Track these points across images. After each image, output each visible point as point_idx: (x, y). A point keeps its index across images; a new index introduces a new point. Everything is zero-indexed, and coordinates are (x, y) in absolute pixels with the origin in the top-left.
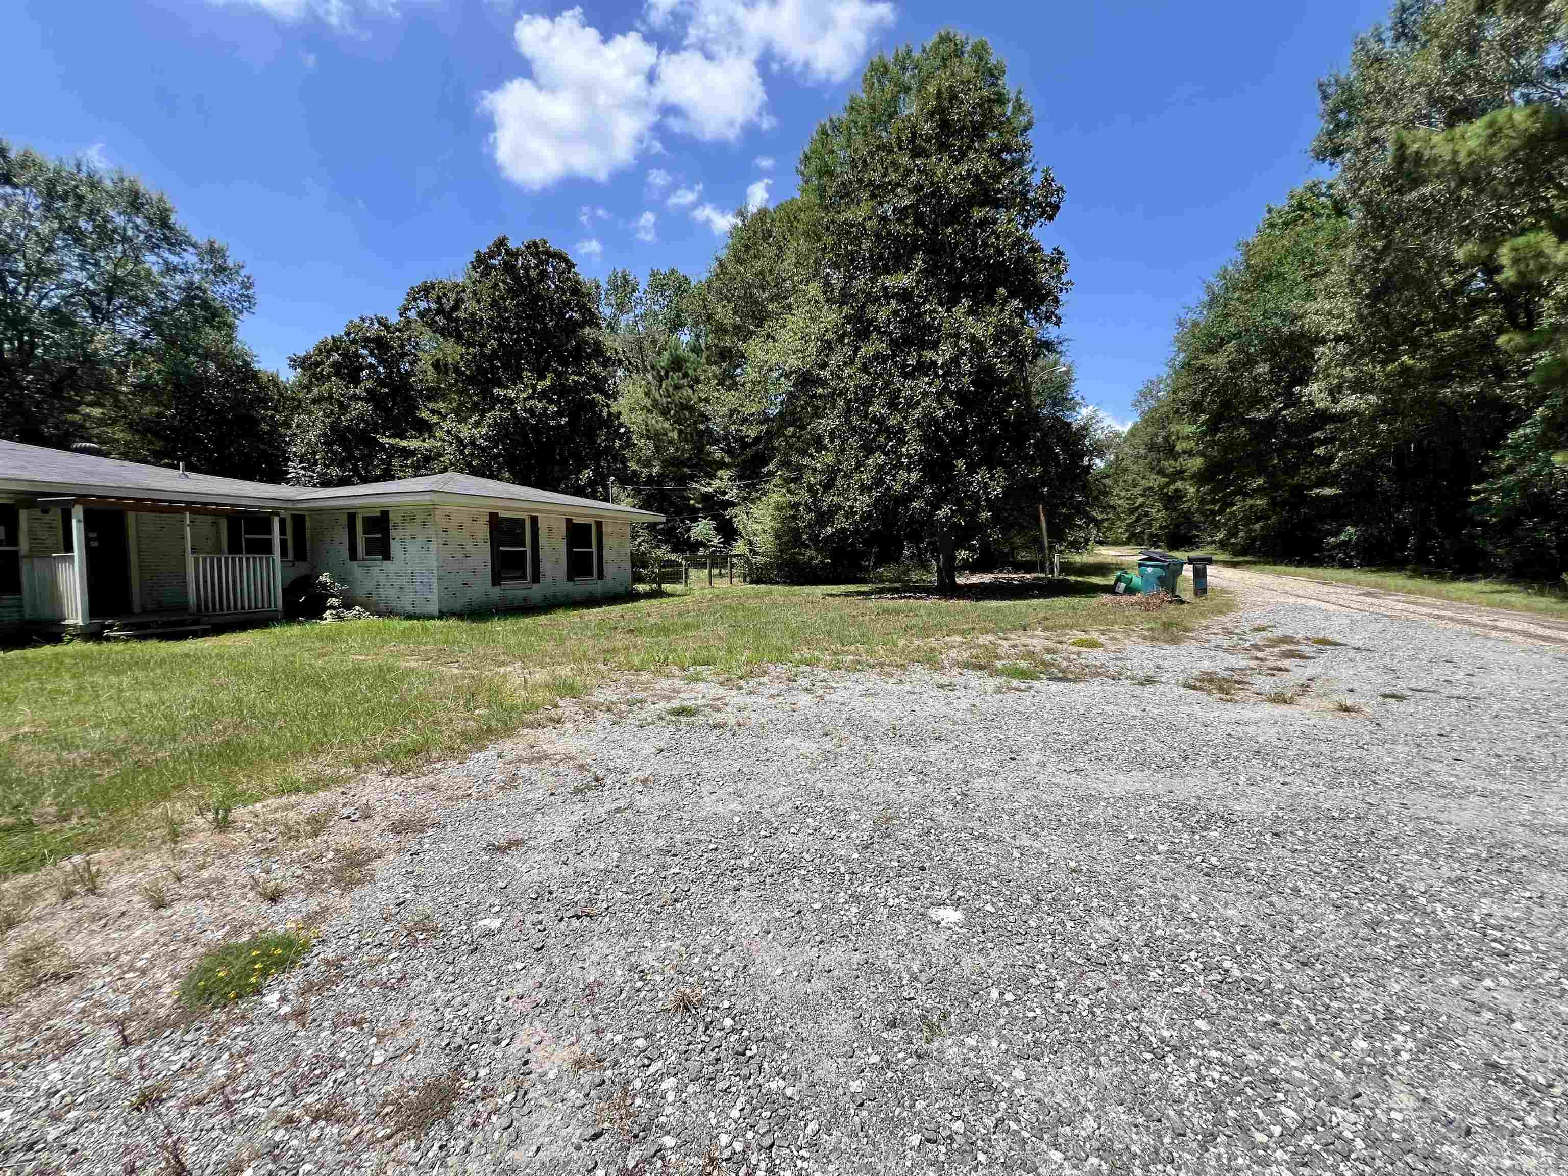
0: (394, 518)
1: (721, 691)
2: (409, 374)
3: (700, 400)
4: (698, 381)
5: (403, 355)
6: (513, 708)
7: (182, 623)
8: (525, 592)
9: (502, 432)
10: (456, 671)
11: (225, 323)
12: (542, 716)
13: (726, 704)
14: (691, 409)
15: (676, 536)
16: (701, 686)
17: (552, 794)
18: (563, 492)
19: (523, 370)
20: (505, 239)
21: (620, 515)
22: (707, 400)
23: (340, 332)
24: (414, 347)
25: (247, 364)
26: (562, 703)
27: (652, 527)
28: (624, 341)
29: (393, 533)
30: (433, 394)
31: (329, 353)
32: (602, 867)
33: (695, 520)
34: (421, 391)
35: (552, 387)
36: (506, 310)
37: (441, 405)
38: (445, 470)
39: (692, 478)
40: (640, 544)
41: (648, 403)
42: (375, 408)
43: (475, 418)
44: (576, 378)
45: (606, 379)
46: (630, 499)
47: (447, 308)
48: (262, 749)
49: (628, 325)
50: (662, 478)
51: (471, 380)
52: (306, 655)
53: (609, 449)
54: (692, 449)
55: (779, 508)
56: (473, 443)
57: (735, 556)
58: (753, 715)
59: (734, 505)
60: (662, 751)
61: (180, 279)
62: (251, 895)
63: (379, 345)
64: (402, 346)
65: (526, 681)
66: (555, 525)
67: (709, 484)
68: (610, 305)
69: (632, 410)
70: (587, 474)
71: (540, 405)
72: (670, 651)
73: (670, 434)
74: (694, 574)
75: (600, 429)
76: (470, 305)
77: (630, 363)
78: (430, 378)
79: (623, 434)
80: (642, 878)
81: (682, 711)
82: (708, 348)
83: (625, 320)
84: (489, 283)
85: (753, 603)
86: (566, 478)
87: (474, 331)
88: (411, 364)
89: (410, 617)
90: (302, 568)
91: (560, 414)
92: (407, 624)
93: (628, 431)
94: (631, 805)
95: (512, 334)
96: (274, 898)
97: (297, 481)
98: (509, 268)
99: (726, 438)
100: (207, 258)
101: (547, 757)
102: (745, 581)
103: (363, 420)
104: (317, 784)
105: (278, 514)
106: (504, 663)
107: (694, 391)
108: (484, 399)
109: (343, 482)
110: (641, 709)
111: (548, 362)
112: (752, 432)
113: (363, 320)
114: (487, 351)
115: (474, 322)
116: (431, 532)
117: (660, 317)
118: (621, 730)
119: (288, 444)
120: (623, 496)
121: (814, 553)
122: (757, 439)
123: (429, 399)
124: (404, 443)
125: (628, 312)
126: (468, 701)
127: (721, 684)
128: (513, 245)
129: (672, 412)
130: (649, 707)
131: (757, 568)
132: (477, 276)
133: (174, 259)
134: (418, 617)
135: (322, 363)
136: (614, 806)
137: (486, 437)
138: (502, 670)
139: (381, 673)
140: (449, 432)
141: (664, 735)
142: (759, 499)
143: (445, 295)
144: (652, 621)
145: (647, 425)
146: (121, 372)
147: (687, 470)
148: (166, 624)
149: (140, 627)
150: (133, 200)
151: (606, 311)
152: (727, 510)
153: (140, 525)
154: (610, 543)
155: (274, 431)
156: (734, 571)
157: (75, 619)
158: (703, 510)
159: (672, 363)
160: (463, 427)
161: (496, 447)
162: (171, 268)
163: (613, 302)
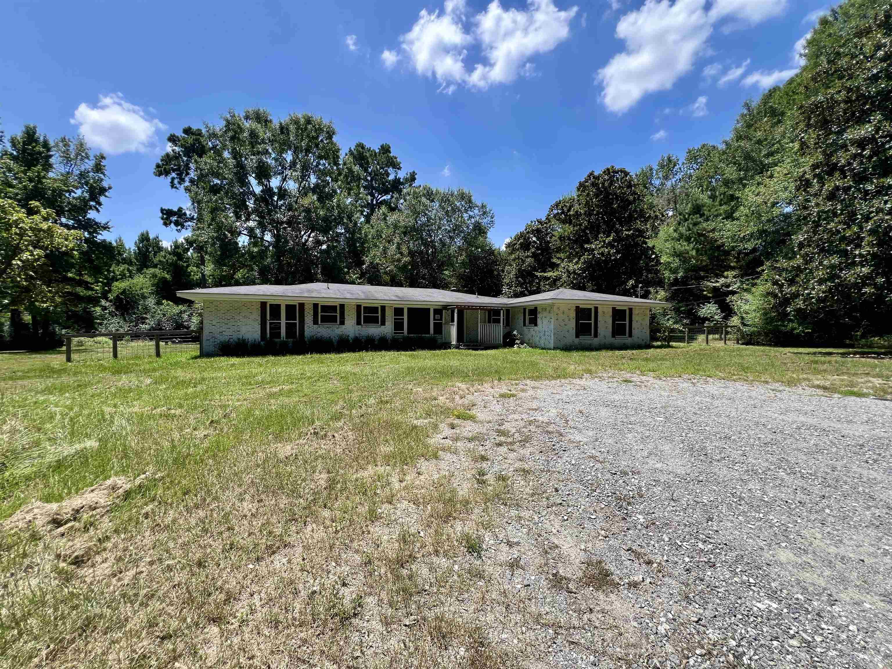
0: (539, 310)
2: (549, 242)
5: (547, 234)
7: (477, 346)
8: (591, 341)
9: (589, 266)
11: (485, 233)
16: (644, 377)
19: (599, 234)
20: (593, 171)
23: (523, 229)
24: (552, 230)
25: (491, 248)
29: (538, 316)
30: (559, 250)
31: (519, 239)
33: (705, 304)
34: (553, 249)
35: (614, 240)
37: (562, 255)
39: (705, 278)
41: (676, 235)
42: (535, 260)
43: (576, 259)
44: (628, 232)
47: (565, 211)
50: (684, 279)
51: (575, 242)
53: (645, 267)
56: (574, 272)
57: (729, 327)
59: (733, 293)
61: (473, 220)
63: (538, 231)
64: (547, 230)
66: (605, 310)
67: (718, 282)
68: (659, 178)
70: (631, 282)
71: (606, 250)
75: (640, 257)
76: (576, 207)
78: (557, 243)
79: (654, 259)
81: (627, 381)
83: (669, 184)
84: (585, 194)
86: (619, 286)
87: (577, 219)
88: (550, 238)
89: (543, 349)
90: (508, 329)
91: (617, 252)
92: (542, 351)
93: (658, 256)
95: (595, 216)
97: (506, 295)
98: (593, 185)
100: (481, 210)
102: (738, 343)
103: (530, 266)
105: (502, 310)
108: (581, 250)
109: (522, 294)
110: (612, 379)
111: (614, 226)
112: (749, 246)
113: (532, 222)
114: (582, 228)
115: (577, 215)
116: (552, 315)
118: (601, 382)
119: (503, 279)
121: (795, 325)
122: (754, 250)
123: (557, 252)
124: (546, 274)
125: (671, 179)
128: (596, 174)
129: (692, 239)
131: (747, 335)
132: (579, 193)
133: (471, 214)
134: (545, 349)
135: (516, 244)
137: (581, 269)
140: (564, 268)
141: (615, 385)
143: (565, 205)
145: (674, 249)
146: (457, 259)
147: (702, 274)
148: (473, 346)
149: (467, 346)
150: (462, 196)
151: (657, 182)
152: (728, 297)
153: (467, 314)
154: (637, 319)
155: (499, 274)
156: (728, 336)
157: (454, 342)
158: (713, 297)
159: (694, 209)
160: (570, 264)
161: (585, 273)
162: (470, 217)
163: (661, 176)
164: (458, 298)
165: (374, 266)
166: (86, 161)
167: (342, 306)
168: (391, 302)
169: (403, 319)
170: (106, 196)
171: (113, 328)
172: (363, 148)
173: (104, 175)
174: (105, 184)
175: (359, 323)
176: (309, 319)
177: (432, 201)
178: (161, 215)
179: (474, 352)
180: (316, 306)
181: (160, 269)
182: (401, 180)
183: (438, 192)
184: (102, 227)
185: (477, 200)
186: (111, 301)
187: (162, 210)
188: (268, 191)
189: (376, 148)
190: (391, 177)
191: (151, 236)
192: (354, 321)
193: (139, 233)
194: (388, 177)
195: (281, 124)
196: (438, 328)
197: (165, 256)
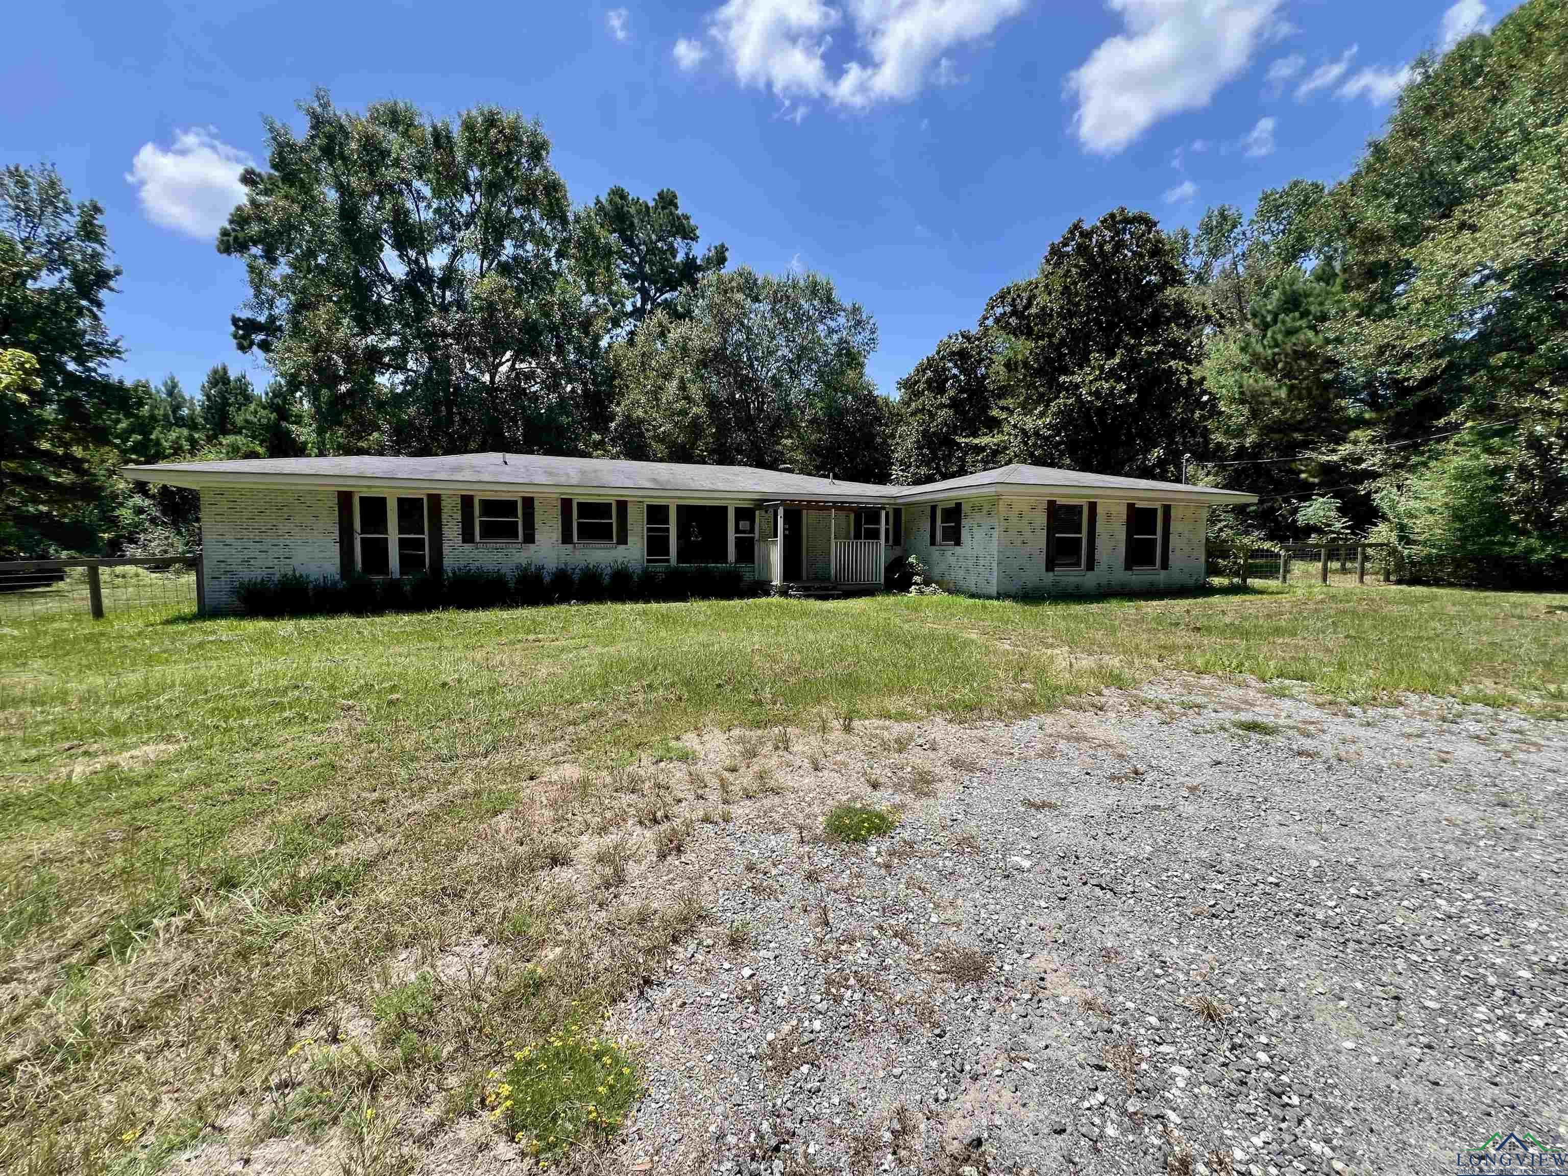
0: (965, 508)
1: (1317, 714)
2: (984, 377)
3: (1327, 341)
4: (1324, 318)
5: (980, 361)
6: (1057, 688)
7: (826, 589)
8: (1076, 579)
9: (1066, 418)
10: (1008, 647)
11: (858, 364)
12: (1085, 700)
13: (1324, 731)
14: (1310, 356)
15: (1275, 520)
16: (1287, 704)
17: (1088, 774)
18: (1127, 475)
19: (1091, 352)
20: (1080, 221)
21: (1194, 497)
22: (1339, 340)
23: (932, 352)
24: (990, 352)
25: (870, 392)
26: (1106, 692)
27: (1240, 510)
28: (1216, 292)
29: (964, 522)
30: (1003, 392)
31: (924, 371)
32: (1132, 854)
33: (1307, 498)
34: (993, 391)
35: (1122, 366)
36: (1077, 294)
37: (1009, 402)
38: (1010, 462)
39: (1305, 445)
40: (1221, 530)
41: (1245, 359)
42: (956, 413)
43: (1040, 409)
44: (1150, 349)
45: (1188, 342)
46: (1211, 478)
47: (1020, 308)
48: (869, 683)
49: (1224, 271)
50: (1258, 447)
51: (1039, 372)
52: (898, 621)
53: (1185, 423)
54: (1310, 406)
55: (1463, 476)
56: (1037, 434)
57: (1370, 545)
58: (1366, 752)
59: (1374, 476)
60: (1219, 763)
61: (835, 337)
62: (862, 779)
63: (962, 356)
64: (979, 353)
65: (1071, 665)
66: (1114, 510)
67: (1334, 451)
68: (1201, 253)
69: (1221, 372)
70: (1157, 453)
71: (1106, 386)
72: (1248, 658)
73: (1275, 394)
74: (1298, 567)
75: (1176, 400)
76: (1042, 299)
77: (1222, 316)
78: (1001, 378)
79: (1206, 403)
80: (1175, 879)
81: (1253, 727)
82: (1345, 271)
83: (1219, 265)
84: (1061, 272)
85: (1395, 610)
86: (1132, 459)
87: (1044, 324)
88: (986, 368)
89: (972, 596)
90: (898, 551)
91: (1129, 391)
92: (971, 601)
93: (1213, 398)
94: (1172, 808)
95: (1082, 317)
96: (875, 786)
97: (897, 482)
98: (1082, 250)
99: (1369, 385)
100: (851, 317)
101: (1086, 739)
102: (1387, 579)
103: (946, 424)
104: (902, 716)
105: (884, 508)
106: (1052, 646)
107: (1317, 332)
108: (1051, 388)
109: (929, 479)
110: (1199, 714)
111: (1119, 338)
112: (1419, 372)
113: (950, 337)
114: (1056, 341)
115: (1044, 315)
116: (994, 521)
117: (1272, 248)
118: (1171, 731)
119: (893, 452)
120: (1201, 473)
121: (1534, 542)
122: (1426, 382)
123: (1000, 397)
124: (976, 441)
125: (1224, 255)
126: (1016, 674)
127: (1319, 706)
128: (1086, 226)
129: (1280, 366)
130: (1208, 713)
131: (1413, 564)
132: (1049, 268)
133: (833, 324)
134: (979, 597)
135: (919, 381)
136: (1152, 803)
137: (1050, 426)
138: (1049, 652)
139: (949, 639)
140: (1015, 426)
141: (1226, 748)
142: (1425, 464)
143: (1019, 296)
144: (1228, 620)
145: (1241, 387)
146: (803, 413)
147: (1298, 436)
148: (821, 588)
149: (806, 589)
150: (814, 289)
151: (1195, 262)
152: (1362, 483)
153: (808, 518)
154: (1180, 530)
155: (885, 442)
156: (1368, 565)
157: (777, 581)
158: (1320, 485)
159: (1286, 302)
160: (1028, 419)
161: (1058, 434)
162: (831, 331)
163: (1205, 249)
164: (788, 485)
165: (630, 423)
166: (66, 216)
167: (529, 502)
168: (640, 493)
169: (667, 530)
170: (111, 289)
171: (156, 548)
172: (623, 196)
173: (102, 245)
174: (108, 265)
175: (566, 538)
176: (452, 531)
177: (756, 299)
178: (233, 328)
179: (819, 603)
180: (467, 501)
181: (247, 436)
182: (699, 262)
183: (767, 283)
184: (107, 351)
185: (843, 297)
186: (153, 497)
187: (235, 321)
188: (421, 275)
189: (649, 198)
190: (680, 258)
191: (233, 375)
192: (557, 535)
193: (208, 370)
194: (674, 257)
195: (435, 128)
196: (746, 550)
197: (256, 412)
